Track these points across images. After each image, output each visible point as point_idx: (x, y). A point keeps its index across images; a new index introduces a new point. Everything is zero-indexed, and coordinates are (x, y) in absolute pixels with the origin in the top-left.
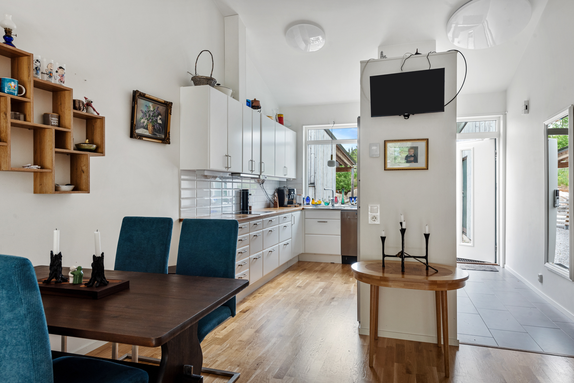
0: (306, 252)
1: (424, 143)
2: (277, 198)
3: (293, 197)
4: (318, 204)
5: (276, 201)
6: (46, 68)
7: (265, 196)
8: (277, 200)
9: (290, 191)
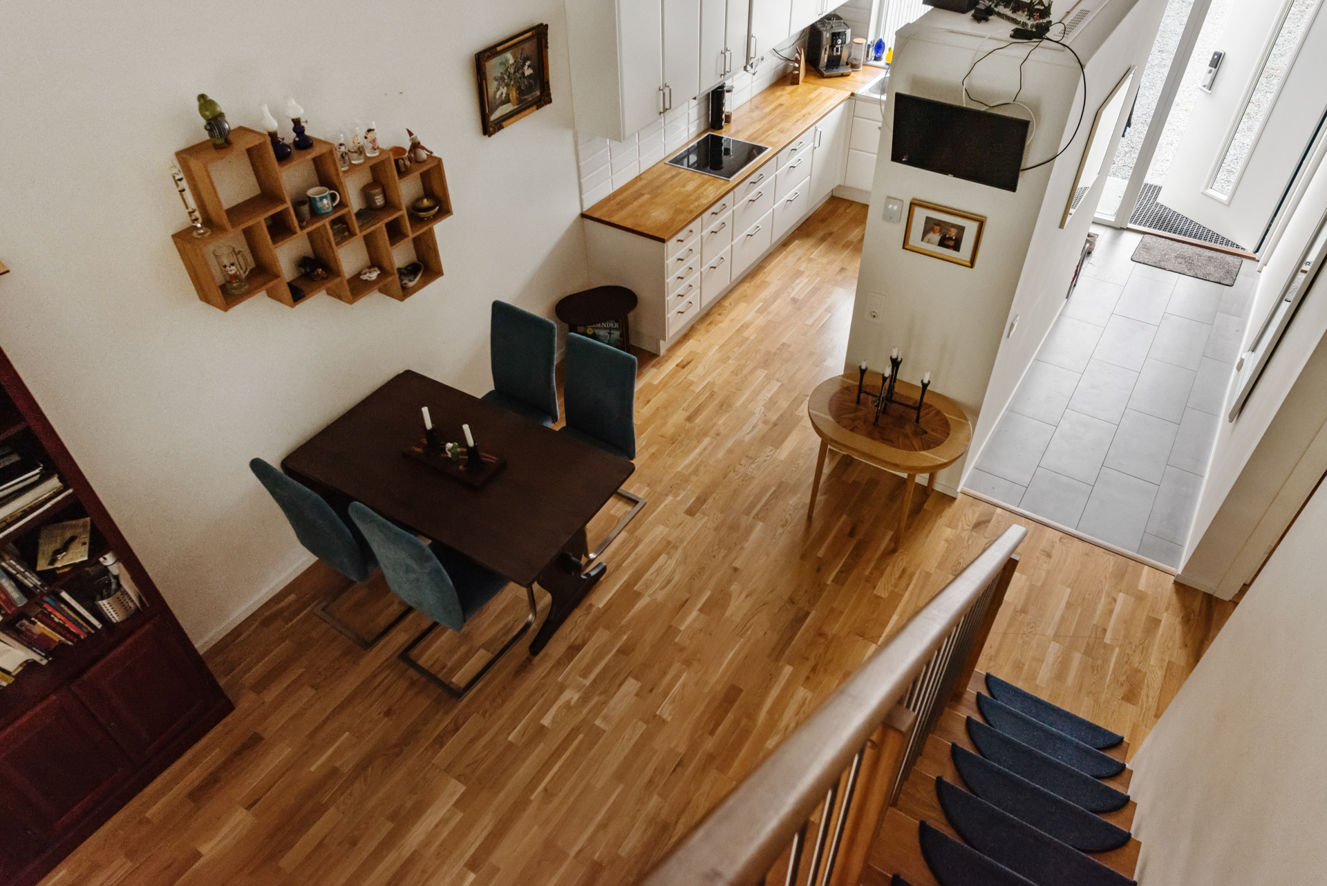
0: (846, 185)
1: (975, 225)
3: (841, 50)
6: (352, 145)
9: (836, 37)
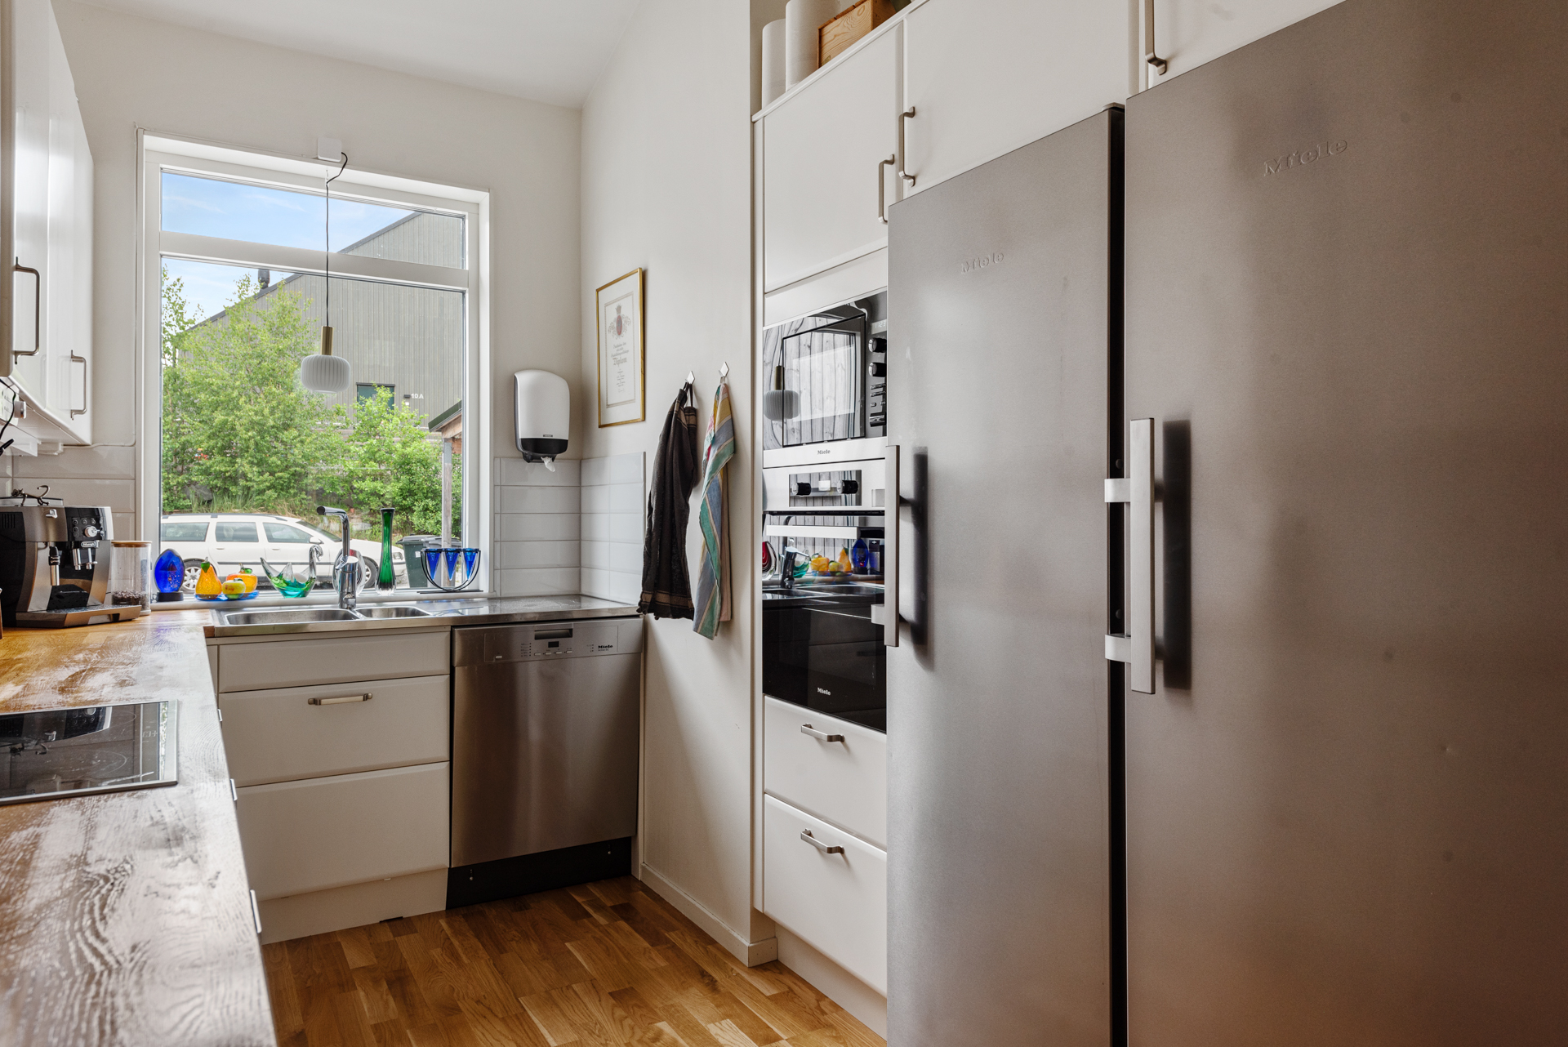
3: (94, 557)
9: (75, 521)
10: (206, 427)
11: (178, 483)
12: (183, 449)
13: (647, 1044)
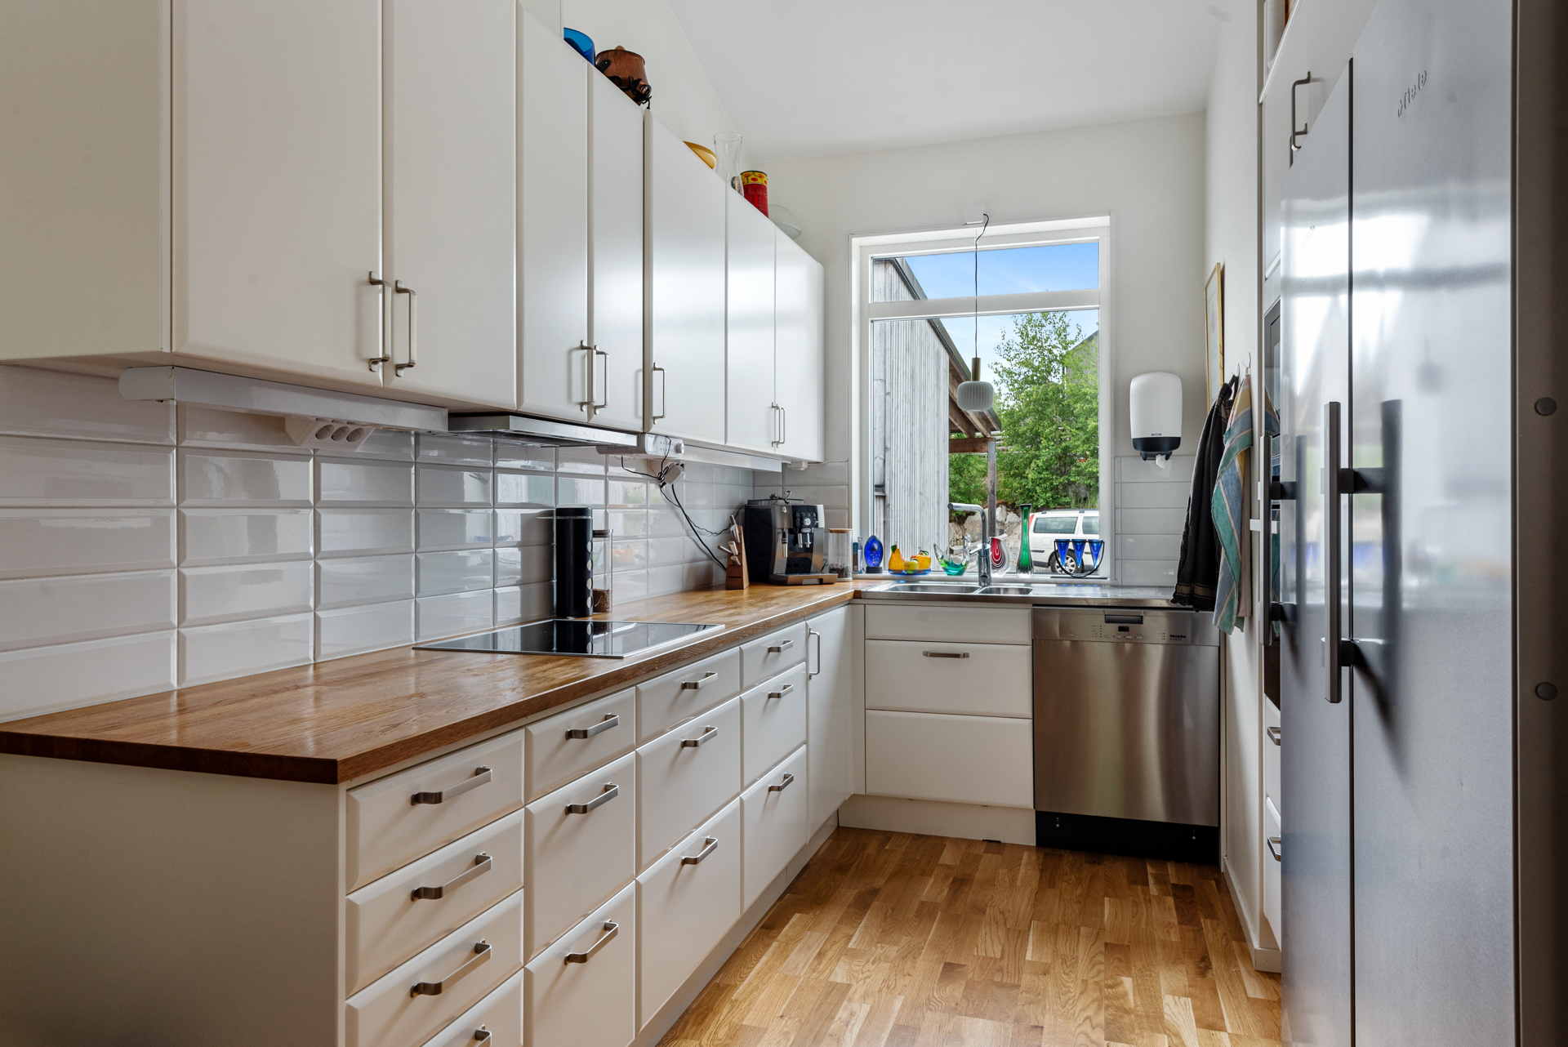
0: (873, 789)
2: (739, 545)
3: (812, 540)
4: (917, 568)
5: (734, 562)
7: (687, 538)
8: (740, 554)
9: (800, 514)
10: (1081, 433)
11: (1060, 482)
12: (1065, 454)
13: (1100, 986)
